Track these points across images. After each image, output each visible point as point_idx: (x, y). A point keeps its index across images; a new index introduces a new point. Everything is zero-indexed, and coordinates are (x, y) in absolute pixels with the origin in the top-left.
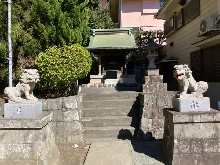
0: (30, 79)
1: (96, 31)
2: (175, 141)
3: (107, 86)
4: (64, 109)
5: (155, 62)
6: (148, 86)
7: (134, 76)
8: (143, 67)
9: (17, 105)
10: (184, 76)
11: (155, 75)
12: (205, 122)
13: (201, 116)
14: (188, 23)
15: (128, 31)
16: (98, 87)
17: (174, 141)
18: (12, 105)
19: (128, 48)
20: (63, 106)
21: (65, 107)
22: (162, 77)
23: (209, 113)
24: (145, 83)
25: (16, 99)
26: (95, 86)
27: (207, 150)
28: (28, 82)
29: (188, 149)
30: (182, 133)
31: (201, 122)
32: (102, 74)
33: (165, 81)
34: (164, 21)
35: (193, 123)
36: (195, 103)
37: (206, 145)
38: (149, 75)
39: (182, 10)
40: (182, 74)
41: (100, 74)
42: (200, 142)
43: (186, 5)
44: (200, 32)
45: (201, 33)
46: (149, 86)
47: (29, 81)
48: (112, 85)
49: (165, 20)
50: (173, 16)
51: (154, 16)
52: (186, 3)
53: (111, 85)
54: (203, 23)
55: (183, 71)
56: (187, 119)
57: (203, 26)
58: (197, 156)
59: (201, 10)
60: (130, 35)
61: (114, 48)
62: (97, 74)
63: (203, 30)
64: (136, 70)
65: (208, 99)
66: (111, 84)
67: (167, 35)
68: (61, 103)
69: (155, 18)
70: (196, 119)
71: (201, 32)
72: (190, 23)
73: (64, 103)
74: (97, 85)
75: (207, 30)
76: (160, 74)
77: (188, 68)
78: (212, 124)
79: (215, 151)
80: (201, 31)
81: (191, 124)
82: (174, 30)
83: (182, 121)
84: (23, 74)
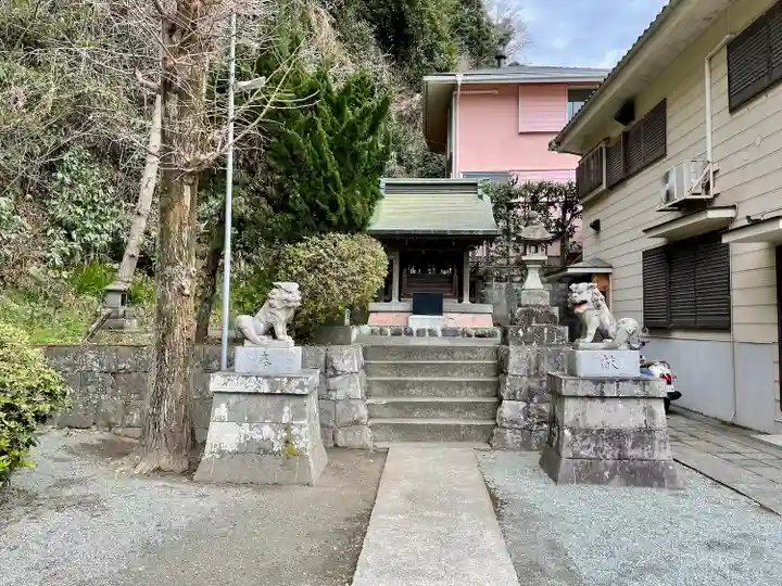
0: (288, 301)
1: (387, 184)
2: (567, 432)
3: (415, 333)
4: (330, 372)
6: (521, 332)
7: (489, 308)
8: (514, 284)
9: (260, 350)
10: (590, 305)
11: (539, 306)
12: (627, 398)
13: (618, 386)
14: (639, 171)
15: (476, 184)
16: (389, 334)
17: (563, 433)
18: (252, 349)
20: (329, 366)
21: (333, 367)
22: (556, 310)
23: (636, 381)
24: (514, 325)
25: (258, 338)
26: (381, 332)
27: (630, 453)
28: (283, 305)
29: (591, 450)
30: (580, 417)
31: (619, 397)
32: (400, 300)
34: (578, 158)
35: (603, 398)
36: (610, 360)
37: (629, 443)
38: (526, 306)
39: (626, 135)
40: (584, 302)
41: (395, 299)
42: (616, 436)
43: (635, 123)
44: (663, 201)
46: (525, 331)
47: (286, 304)
48: (430, 330)
49: (581, 155)
50: (601, 148)
51: (550, 144)
52: (633, 118)
53: (424, 330)
55: (586, 296)
56: (591, 390)
57: (668, 186)
58: (611, 462)
59: (668, 142)
60: (481, 197)
62: (388, 299)
64: (496, 292)
65: (636, 355)
66: (427, 327)
67: (586, 199)
68: (323, 360)
69: (553, 150)
70: (610, 390)
72: (644, 172)
73: (332, 360)
74: (388, 330)
77: (596, 290)
78: (641, 401)
79: (646, 456)
81: (598, 401)
82: (604, 187)
83: (580, 393)
84: (274, 290)
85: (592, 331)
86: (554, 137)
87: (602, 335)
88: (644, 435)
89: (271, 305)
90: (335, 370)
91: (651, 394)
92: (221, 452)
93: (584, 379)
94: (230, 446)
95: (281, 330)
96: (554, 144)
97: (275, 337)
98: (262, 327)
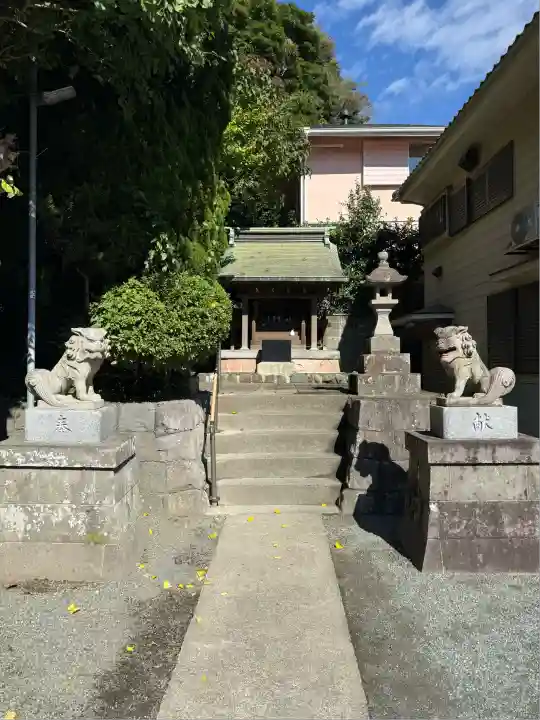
0: (90, 352)
1: (237, 234)
2: (433, 507)
3: (263, 380)
4: (161, 431)
5: (392, 317)
6: (373, 379)
7: (336, 354)
9: (57, 413)
10: (459, 353)
11: (390, 353)
12: (504, 464)
13: (494, 450)
14: (481, 217)
16: (238, 382)
17: (429, 508)
19: (322, 280)
20: (159, 424)
21: (164, 425)
22: (407, 357)
23: (515, 444)
24: (363, 372)
25: (54, 398)
27: (507, 530)
28: (84, 357)
30: (449, 489)
31: (495, 464)
32: (249, 347)
33: (414, 369)
34: (421, 208)
35: (476, 464)
36: (483, 419)
37: (506, 519)
38: (375, 352)
39: (469, 182)
40: (453, 349)
41: (245, 347)
44: (511, 244)
45: (515, 247)
46: (375, 380)
47: (88, 355)
48: (278, 377)
50: (444, 197)
51: (394, 196)
53: (273, 376)
54: (519, 219)
55: (455, 342)
57: (518, 228)
58: (484, 543)
60: (328, 246)
61: (284, 280)
62: (238, 347)
63: (518, 238)
65: (513, 411)
66: (276, 374)
68: (152, 416)
69: (396, 200)
70: (485, 456)
71: (514, 244)
73: (162, 416)
74: (238, 378)
75: (529, 239)
76: (403, 350)
77: (467, 335)
79: (526, 533)
80: (515, 241)
81: (471, 468)
82: (447, 235)
83: (448, 460)
84: (73, 338)
85: (461, 385)
86: (397, 189)
87: (472, 388)
89: (69, 358)
90: (166, 428)
93: (454, 443)
95: (83, 387)
96: (397, 196)
97: (76, 397)
98: (60, 383)
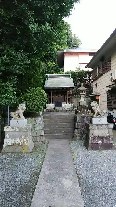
1: (49, 76)
2: (90, 138)
6: (80, 111)
13: (102, 126)
15: (69, 76)
18: (14, 120)
23: (106, 125)
25: (16, 118)
29: (96, 141)
30: (93, 134)
31: (102, 129)
35: (98, 129)
36: (100, 120)
39: (102, 64)
40: (94, 106)
43: (104, 61)
49: (92, 69)
50: (97, 67)
56: (96, 127)
59: (112, 66)
62: (50, 103)
67: (94, 79)
68: (33, 120)
70: (100, 127)
72: (106, 73)
73: (35, 120)
78: (107, 129)
82: (98, 76)
83: (93, 128)
84: (19, 106)
85: (96, 113)
86: (87, 64)
88: (108, 137)
89: (18, 109)
90: (36, 123)
91: (109, 128)
92: (8, 146)
93: (94, 125)
94: (10, 144)
95: (21, 115)
96: (87, 66)
97: (20, 117)
98: (17, 115)
